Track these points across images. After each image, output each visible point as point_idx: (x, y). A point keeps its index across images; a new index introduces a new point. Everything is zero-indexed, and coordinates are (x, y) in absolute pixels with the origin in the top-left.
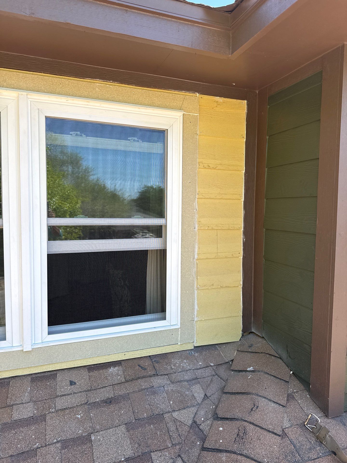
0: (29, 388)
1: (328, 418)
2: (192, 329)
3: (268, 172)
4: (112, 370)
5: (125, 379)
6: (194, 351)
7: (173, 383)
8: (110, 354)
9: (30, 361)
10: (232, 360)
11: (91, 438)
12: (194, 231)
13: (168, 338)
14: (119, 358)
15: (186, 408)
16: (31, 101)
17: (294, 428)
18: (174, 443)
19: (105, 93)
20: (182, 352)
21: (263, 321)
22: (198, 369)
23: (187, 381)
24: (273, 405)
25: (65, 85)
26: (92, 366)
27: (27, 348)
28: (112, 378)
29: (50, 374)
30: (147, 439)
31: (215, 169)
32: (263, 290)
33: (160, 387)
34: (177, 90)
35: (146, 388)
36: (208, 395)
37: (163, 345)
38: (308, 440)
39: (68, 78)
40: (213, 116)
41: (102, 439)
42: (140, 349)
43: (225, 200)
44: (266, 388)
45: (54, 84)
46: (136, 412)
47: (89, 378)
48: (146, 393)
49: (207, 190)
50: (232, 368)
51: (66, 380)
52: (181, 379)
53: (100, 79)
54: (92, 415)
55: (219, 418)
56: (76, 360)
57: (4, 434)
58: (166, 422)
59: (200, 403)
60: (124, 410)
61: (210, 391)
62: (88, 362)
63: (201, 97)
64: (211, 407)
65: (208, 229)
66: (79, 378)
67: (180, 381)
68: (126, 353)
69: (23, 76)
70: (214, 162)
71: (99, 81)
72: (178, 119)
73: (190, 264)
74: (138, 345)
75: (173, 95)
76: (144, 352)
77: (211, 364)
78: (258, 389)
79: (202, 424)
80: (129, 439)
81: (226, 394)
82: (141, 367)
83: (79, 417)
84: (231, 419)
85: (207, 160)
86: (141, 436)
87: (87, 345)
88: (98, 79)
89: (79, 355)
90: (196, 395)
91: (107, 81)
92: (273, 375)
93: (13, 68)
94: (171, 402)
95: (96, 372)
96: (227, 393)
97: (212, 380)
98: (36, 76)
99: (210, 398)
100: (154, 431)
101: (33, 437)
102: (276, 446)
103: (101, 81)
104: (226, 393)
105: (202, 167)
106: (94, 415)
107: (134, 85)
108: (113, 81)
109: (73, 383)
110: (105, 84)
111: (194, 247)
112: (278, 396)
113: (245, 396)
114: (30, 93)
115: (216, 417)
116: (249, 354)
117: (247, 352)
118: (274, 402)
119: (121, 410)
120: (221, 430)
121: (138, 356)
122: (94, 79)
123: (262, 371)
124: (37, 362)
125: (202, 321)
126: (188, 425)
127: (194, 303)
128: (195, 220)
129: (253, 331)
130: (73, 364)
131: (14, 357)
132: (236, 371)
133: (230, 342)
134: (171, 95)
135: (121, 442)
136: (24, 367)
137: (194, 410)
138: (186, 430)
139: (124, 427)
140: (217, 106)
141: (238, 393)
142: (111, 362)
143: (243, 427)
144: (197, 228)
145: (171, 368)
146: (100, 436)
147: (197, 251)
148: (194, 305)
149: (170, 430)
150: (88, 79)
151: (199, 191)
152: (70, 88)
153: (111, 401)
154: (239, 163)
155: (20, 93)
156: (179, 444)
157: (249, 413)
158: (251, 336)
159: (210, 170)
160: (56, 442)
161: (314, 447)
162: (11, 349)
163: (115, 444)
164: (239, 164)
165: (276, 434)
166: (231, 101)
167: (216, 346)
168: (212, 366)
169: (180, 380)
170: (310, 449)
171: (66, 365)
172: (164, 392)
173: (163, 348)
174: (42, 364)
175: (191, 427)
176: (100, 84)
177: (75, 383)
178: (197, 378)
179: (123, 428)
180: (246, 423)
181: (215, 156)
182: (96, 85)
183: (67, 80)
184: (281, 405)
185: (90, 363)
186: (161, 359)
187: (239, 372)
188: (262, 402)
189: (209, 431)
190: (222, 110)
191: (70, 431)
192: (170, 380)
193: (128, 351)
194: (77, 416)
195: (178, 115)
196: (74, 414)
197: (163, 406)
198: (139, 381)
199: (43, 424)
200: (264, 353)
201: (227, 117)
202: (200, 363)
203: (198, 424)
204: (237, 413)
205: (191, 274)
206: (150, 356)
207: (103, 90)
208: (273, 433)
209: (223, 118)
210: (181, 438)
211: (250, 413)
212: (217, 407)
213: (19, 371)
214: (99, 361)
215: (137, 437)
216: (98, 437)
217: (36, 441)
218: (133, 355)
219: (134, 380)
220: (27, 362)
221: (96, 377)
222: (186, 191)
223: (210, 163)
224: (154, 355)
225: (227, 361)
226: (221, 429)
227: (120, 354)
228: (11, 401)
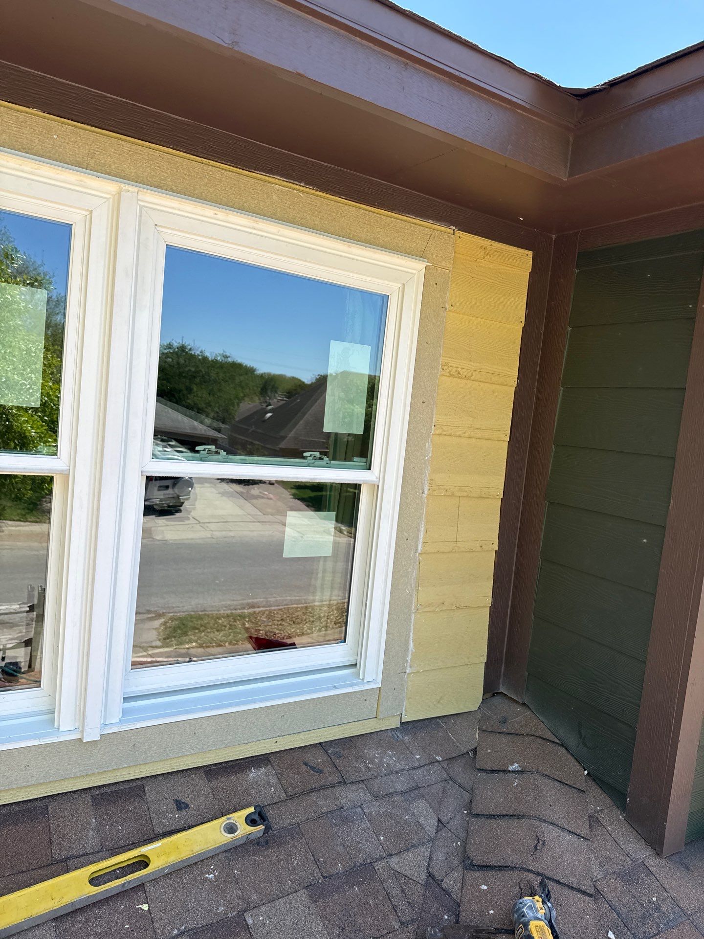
0: (94, 820)
1: (661, 858)
2: (401, 689)
3: (563, 395)
4: (254, 774)
5: (286, 792)
6: (401, 733)
7: (376, 798)
8: (249, 741)
9: (93, 761)
10: (475, 751)
11: (245, 920)
12: (421, 497)
13: (358, 707)
14: (265, 748)
15: (411, 847)
16: (142, 207)
17: (611, 879)
18: (403, 920)
19: (290, 208)
20: (379, 734)
21: (527, 674)
22: (415, 768)
23: (402, 793)
24: (568, 837)
25: (214, 181)
26: (213, 768)
27: (92, 735)
28: (259, 792)
29: (129, 786)
30: (352, 915)
31: (468, 378)
32: (533, 616)
33: (355, 807)
34: (420, 216)
35: (330, 811)
36: (443, 821)
37: (347, 722)
38: (638, 902)
39: (219, 166)
40: (476, 276)
41: (268, 922)
42: (305, 730)
43: (478, 440)
44: (550, 805)
45: (192, 176)
46: (321, 861)
47: (213, 794)
48: (332, 821)
49: (450, 420)
50: (478, 766)
51: (166, 799)
52: (391, 790)
53: (282, 176)
54: (235, 871)
55: (476, 866)
56: (184, 756)
57: (63, 926)
58: (382, 880)
59: (433, 837)
60: (297, 859)
61: (445, 813)
62: (206, 759)
63: (459, 237)
64: (454, 844)
65: (444, 495)
66: (191, 794)
67: (390, 794)
68: (278, 738)
69: (130, 149)
70: (468, 366)
71: (279, 179)
72: (415, 274)
73: (409, 562)
74: (302, 723)
75: (411, 227)
76: (312, 735)
77: (437, 758)
78: (538, 807)
79: (445, 880)
80: (319, 918)
81: (478, 818)
82: (313, 768)
83: (211, 879)
84: (501, 868)
85: (456, 360)
86: (340, 911)
87: (208, 724)
88: (277, 175)
89: (191, 745)
90: (422, 820)
91: (295, 182)
92: (557, 778)
93: (112, 128)
94: (382, 838)
95: (223, 779)
96: (480, 815)
97: (444, 790)
98: (157, 154)
99: (448, 826)
100: (362, 898)
101: (127, 926)
102: (589, 915)
103: (284, 180)
104: (477, 816)
105: (448, 374)
106: (241, 872)
107: (344, 197)
108: (306, 184)
109: (183, 806)
110: (290, 188)
111: (419, 530)
112: (573, 819)
113: (515, 822)
114: (144, 190)
115: (469, 864)
116: (504, 739)
117: (499, 733)
118: (570, 832)
119: (292, 858)
120: (485, 890)
121: (299, 744)
122: (272, 176)
123: (537, 772)
124: (106, 764)
125: (418, 674)
126: (420, 882)
127: (409, 637)
128: (425, 477)
129: (501, 690)
130: (177, 764)
131: (61, 754)
132: (485, 771)
133: (461, 713)
134: (408, 226)
135: (305, 925)
136: (78, 774)
137: (424, 851)
138: (419, 892)
139: (304, 893)
140: (484, 258)
141: (500, 815)
142: (249, 757)
143: (526, 882)
144: (426, 492)
145: (368, 767)
146: (262, 915)
147: (422, 537)
148: (408, 643)
149: (392, 895)
150: (259, 172)
151: (437, 419)
152: (224, 188)
153: (267, 841)
154: (509, 370)
155: (124, 188)
156: (413, 921)
157: (532, 855)
158: (497, 700)
159: (459, 380)
160: (178, 935)
161: (650, 914)
162: (56, 738)
163: (295, 931)
164: (510, 373)
165: (584, 893)
166: (509, 249)
167: (438, 720)
168: (438, 761)
169: (388, 792)
170: (644, 917)
171: (163, 768)
172: (363, 818)
173: (345, 727)
174: (115, 767)
175: (426, 886)
176: (280, 187)
177: (187, 806)
178: (418, 788)
179: (303, 896)
180: (530, 874)
181: (470, 354)
182: (273, 187)
183: (218, 169)
184: (582, 837)
185: (210, 760)
186: (344, 749)
187: (493, 773)
188: (550, 833)
189: (462, 892)
190: (491, 266)
191: (200, 909)
192: (370, 792)
193: (283, 734)
194: (207, 876)
195: (416, 268)
196: (200, 872)
197: (368, 848)
198: (313, 796)
199: (139, 896)
200: (534, 736)
201: (498, 280)
202: (418, 757)
203: (438, 880)
204: (511, 855)
205: (408, 583)
206: (320, 743)
207: (286, 200)
208: (579, 891)
209: (490, 281)
210: (413, 910)
211: (534, 854)
212: (465, 843)
213: (66, 783)
214: (228, 756)
215: (335, 914)
216: (261, 918)
217: (134, 934)
218: (291, 741)
219: (304, 794)
220: (85, 764)
221: (225, 791)
222: (415, 419)
223: (461, 367)
224: (328, 741)
225: (465, 751)
226: (484, 887)
227: (268, 740)
228: (60, 849)
